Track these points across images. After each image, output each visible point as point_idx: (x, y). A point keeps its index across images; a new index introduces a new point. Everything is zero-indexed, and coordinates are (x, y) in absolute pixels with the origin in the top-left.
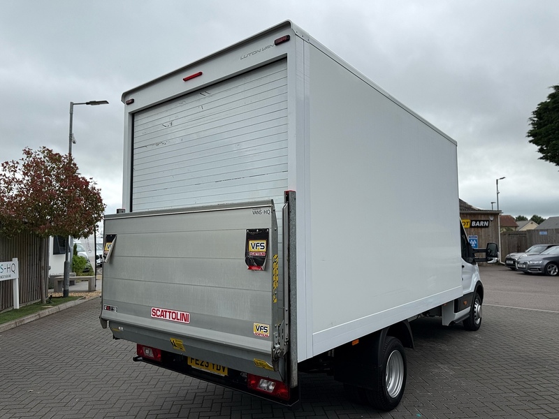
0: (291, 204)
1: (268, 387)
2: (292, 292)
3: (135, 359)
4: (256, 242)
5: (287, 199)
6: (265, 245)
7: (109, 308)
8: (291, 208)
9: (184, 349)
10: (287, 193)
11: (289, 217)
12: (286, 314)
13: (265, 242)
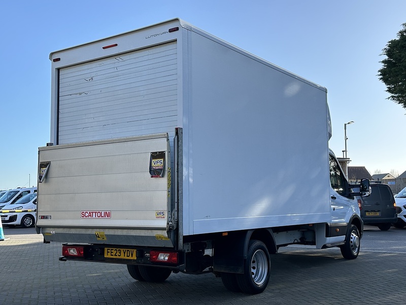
0: (179, 136)
1: (164, 259)
2: (180, 192)
3: (61, 259)
4: (157, 160)
5: (177, 133)
6: (162, 162)
7: (43, 217)
8: (180, 138)
9: (105, 239)
10: (177, 129)
11: (178, 145)
12: (176, 204)
13: (162, 160)
